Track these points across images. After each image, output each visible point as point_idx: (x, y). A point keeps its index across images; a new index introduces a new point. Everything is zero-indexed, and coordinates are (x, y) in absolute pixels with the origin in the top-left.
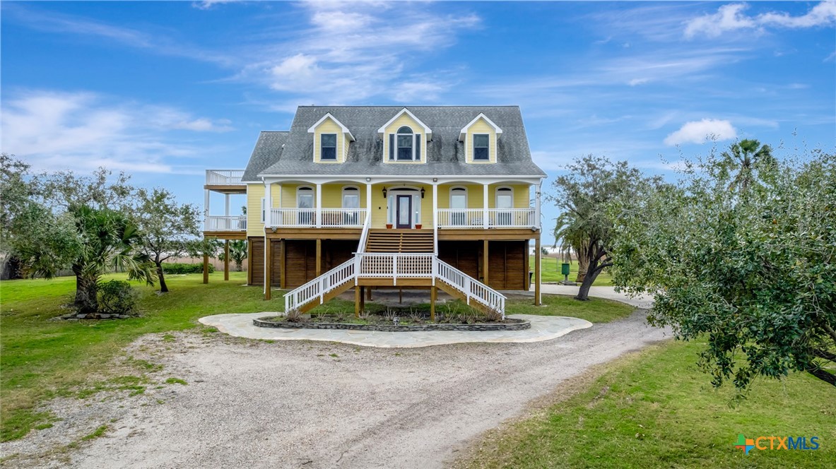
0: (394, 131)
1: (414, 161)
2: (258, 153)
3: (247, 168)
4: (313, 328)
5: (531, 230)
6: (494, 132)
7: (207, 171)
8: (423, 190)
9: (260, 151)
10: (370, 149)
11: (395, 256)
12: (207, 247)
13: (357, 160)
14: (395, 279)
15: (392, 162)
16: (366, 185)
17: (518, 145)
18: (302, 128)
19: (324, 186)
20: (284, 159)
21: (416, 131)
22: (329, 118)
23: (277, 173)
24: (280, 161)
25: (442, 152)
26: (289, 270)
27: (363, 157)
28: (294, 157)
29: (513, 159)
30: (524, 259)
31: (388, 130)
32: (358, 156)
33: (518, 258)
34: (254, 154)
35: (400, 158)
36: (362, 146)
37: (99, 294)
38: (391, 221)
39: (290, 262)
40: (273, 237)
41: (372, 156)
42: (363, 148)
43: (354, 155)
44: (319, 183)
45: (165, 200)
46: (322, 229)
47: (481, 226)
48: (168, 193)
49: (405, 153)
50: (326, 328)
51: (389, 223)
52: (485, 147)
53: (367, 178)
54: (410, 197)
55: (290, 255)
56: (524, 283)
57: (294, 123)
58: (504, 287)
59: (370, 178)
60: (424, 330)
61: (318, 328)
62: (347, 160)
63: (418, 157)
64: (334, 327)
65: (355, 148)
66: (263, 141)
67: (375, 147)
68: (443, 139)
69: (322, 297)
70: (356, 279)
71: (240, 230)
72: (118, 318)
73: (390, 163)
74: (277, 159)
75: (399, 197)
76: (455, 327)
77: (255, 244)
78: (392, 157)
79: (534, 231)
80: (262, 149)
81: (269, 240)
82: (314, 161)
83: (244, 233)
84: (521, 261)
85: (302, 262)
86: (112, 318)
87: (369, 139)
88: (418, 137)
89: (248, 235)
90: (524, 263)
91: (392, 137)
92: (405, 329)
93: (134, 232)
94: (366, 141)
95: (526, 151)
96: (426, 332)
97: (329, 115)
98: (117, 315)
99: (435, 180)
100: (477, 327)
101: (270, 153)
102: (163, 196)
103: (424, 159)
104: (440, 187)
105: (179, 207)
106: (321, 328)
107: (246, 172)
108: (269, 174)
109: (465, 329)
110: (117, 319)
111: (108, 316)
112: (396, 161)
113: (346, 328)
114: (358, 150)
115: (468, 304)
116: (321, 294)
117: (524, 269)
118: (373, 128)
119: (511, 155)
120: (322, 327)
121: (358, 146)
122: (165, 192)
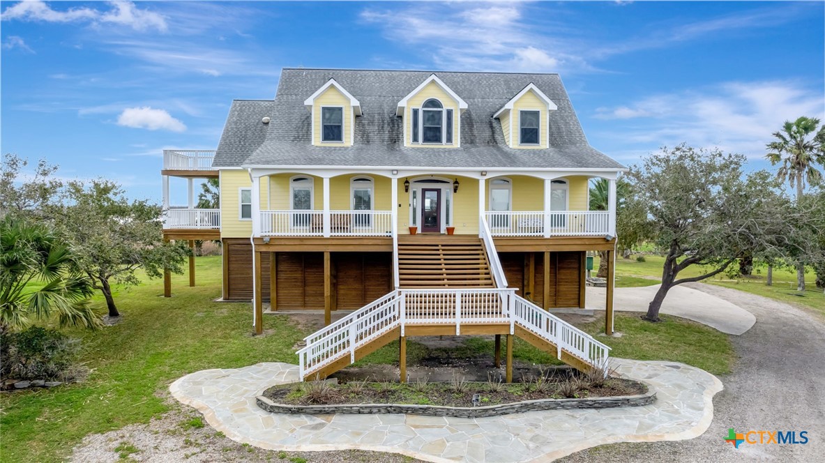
0: (418, 104)
1: (444, 145)
2: (232, 129)
3: (219, 149)
4: (351, 413)
5: (605, 239)
6: (546, 108)
7: (165, 152)
8: (456, 182)
9: (233, 126)
10: (383, 127)
11: (458, 292)
12: (171, 258)
13: (368, 142)
14: (458, 327)
15: (416, 145)
16: (391, 179)
17: (566, 124)
18: (290, 97)
19: (332, 180)
20: (271, 139)
21: (446, 105)
22: (332, 86)
23: (268, 163)
24: (266, 142)
25: (475, 132)
26: (281, 286)
27: (375, 137)
28: (284, 137)
29: (565, 143)
30: (579, 269)
31: (411, 103)
32: (368, 136)
33: (574, 268)
34: (227, 131)
35: (426, 140)
36: (371, 123)
37: (13, 350)
38: (414, 222)
39: (282, 276)
40: (264, 249)
41: (386, 136)
42: (373, 125)
43: (363, 136)
44: (326, 177)
45: (110, 195)
46: (332, 238)
47: (541, 234)
48: (114, 186)
49: (433, 134)
50: (371, 413)
51: (411, 225)
52: (536, 127)
53: (393, 170)
54: (439, 191)
55: (283, 267)
56: (579, 299)
57: (280, 90)
58: (555, 304)
59: (397, 171)
60: (517, 412)
61: (360, 413)
62: (355, 142)
63: (449, 140)
64: (383, 411)
65: (363, 125)
66: (236, 113)
67: (389, 124)
68: (474, 116)
69: (353, 353)
70: (403, 328)
71: (209, 227)
72: (44, 387)
73: (413, 146)
74: (261, 138)
75: (424, 191)
76: (558, 404)
77: (232, 247)
78: (415, 139)
79: (608, 241)
80: (236, 123)
81: (259, 254)
82: (313, 144)
83: (217, 232)
84: (576, 272)
85: (299, 275)
86: (33, 387)
87: (379, 114)
88: (450, 113)
89: (222, 236)
90: (580, 274)
91: (416, 112)
92: (491, 412)
93: (64, 254)
94: (376, 116)
95: (579, 132)
96: (520, 415)
97: (332, 81)
98: (42, 382)
99: (483, 173)
100: (590, 403)
101: (247, 128)
102: (106, 190)
103: (457, 142)
104: (487, 181)
105: (130, 203)
106: (363, 413)
107: (218, 155)
108: (258, 163)
109: (573, 407)
110: (41, 390)
111: (26, 384)
112: (421, 144)
113: (401, 412)
114: (367, 127)
115: (559, 358)
116: (352, 349)
117: (579, 282)
118: (382, 98)
119: (561, 137)
120: (366, 411)
121: (366, 122)
122: (109, 185)
